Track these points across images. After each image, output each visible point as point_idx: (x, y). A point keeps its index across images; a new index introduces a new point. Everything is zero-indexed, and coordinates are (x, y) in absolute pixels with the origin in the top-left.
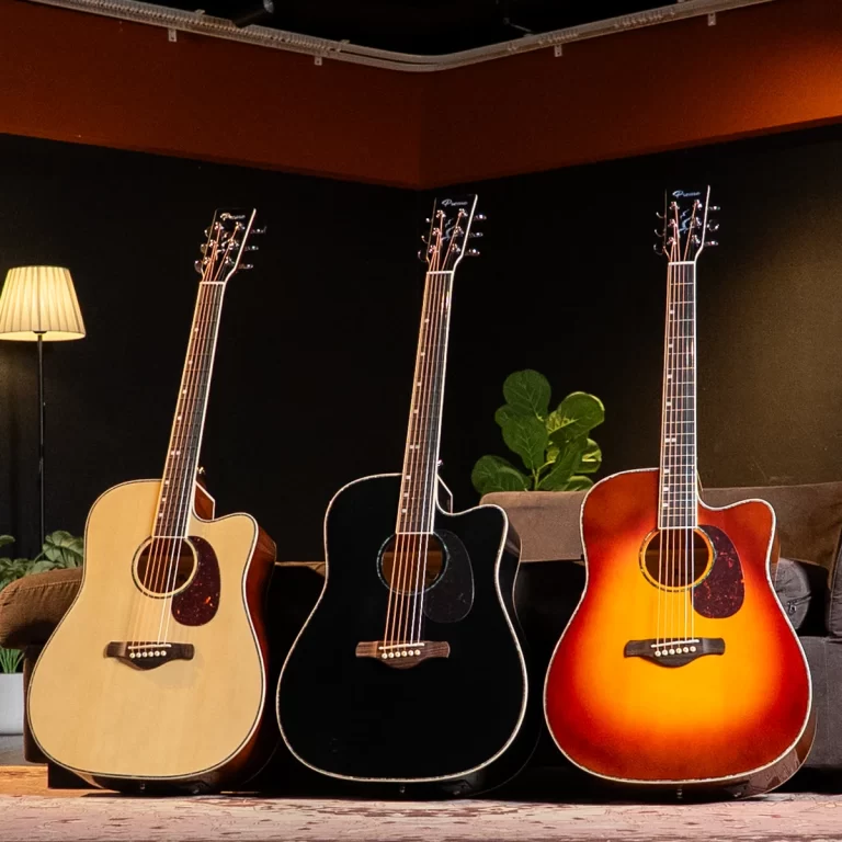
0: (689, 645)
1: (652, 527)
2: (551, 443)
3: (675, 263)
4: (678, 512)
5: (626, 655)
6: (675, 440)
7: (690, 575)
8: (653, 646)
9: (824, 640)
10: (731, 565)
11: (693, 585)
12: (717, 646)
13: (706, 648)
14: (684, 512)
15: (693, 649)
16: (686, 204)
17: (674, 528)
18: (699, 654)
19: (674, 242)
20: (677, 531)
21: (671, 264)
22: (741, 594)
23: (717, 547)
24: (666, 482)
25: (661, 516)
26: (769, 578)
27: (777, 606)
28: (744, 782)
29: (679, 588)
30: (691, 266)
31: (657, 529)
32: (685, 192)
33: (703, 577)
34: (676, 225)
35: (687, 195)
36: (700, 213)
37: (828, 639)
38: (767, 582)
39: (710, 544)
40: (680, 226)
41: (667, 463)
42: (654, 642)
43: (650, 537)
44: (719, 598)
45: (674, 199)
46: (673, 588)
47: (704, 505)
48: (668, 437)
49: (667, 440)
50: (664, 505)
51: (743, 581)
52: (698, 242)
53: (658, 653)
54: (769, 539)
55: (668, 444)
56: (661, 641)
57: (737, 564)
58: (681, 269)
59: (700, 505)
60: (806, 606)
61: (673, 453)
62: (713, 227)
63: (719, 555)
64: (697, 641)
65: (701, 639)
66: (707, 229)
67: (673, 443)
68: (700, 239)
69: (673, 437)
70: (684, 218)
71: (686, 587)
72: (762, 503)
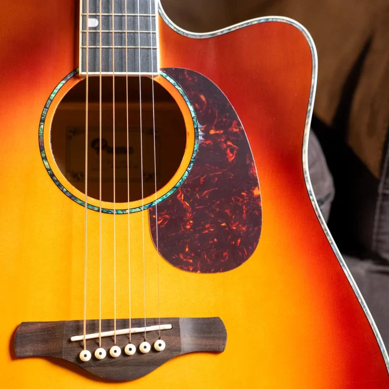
1: (67, 68)
5: (14, 355)
8: (76, 338)
10: (231, 157)
11: (157, 196)
12: (209, 336)
13: (187, 340)
22: (255, 221)
23: (203, 117)
25: (85, 45)
26: (309, 186)
27: (329, 245)
29: (129, 205)
31: (76, 75)
33: (176, 180)
38: (307, 194)
39: (188, 111)
42: (77, 327)
43: (61, 88)
44: (209, 229)
46: (114, 206)
47: (173, 26)
50: (92, 23)
51: (257, 192)
53: (85, 355)
56: (93, 326)
57: (243, 152)
59: (164, 25)
63: (207, 136)
64: (169, 326)
65: (175, 322)
71: (144, 202)
72: (291, 26)
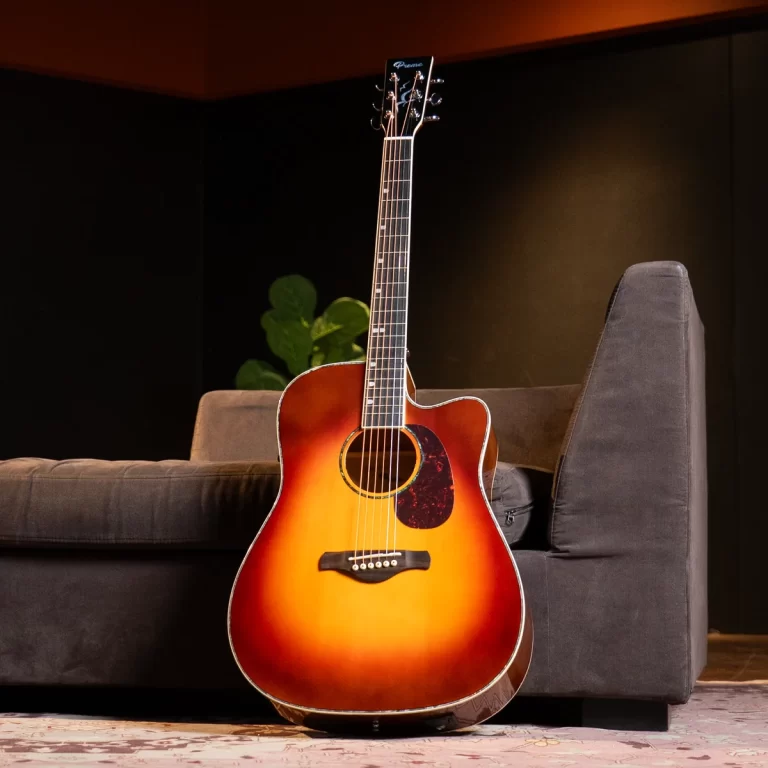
0: (390, 559)
1: (356, 426)
2: (316, 348)
3: (392, 138)
4: (383, 410)
5: (321, 569)
6: (383, 330)
7: (394, 480)
8: (351, 559)
9: (545, 555)
10: (440, 470)
11: (398, 490)
12: (421, 560)
13: (408, 562)
14: (390, 409)
15: (395, 563)
16: (407, 76)
17: (379, 427)
18: (401, 569)
19: (392, 115)
20: (382, 431)
21: (386, 139)
22: (450, 502)
23: (425, 449)
24: (372, 376)
25: (365, 413)
26: (481, 485)
27: (489, 515)
28: (448, 714)
29: (382, 494)
30: (409, 142)
31: (360, 429)
32: (407, 63)
33: (409, 482)
34: (395, 98)
35: (408, 66)
36: (421, 86)
37: (549, 553)
38: (479, 489)
39: (418, 446)
40: (399, 99)
41: (374, 356)
42: (352, 554)
43: (352, 437)
44: (425, 506)
45: (395, 70)
46: (374, 494)
47: (412, 402)
48: (376, 327)
49: (375, 330)
50: (369, 402)
51: (452, 488)
52: (417, 115)
53: (356, 567)
54: (483, 441)
55: (375, 334)
56: (360, 553)
57: (446, 467)
58: (398, 144)
59: (408, 402)
60: (526, 517)
61: (381, 345)
62: (435, 100)
63: (427, 458)
64: (400, 554)
65: (403, 552)
66: (428, 103)
67: (382, 334)
68: (420, 112)
69: (382, 326)
70: (404, 91)
71: (390, 493)
72: (476, 401)
